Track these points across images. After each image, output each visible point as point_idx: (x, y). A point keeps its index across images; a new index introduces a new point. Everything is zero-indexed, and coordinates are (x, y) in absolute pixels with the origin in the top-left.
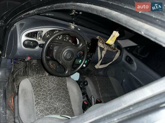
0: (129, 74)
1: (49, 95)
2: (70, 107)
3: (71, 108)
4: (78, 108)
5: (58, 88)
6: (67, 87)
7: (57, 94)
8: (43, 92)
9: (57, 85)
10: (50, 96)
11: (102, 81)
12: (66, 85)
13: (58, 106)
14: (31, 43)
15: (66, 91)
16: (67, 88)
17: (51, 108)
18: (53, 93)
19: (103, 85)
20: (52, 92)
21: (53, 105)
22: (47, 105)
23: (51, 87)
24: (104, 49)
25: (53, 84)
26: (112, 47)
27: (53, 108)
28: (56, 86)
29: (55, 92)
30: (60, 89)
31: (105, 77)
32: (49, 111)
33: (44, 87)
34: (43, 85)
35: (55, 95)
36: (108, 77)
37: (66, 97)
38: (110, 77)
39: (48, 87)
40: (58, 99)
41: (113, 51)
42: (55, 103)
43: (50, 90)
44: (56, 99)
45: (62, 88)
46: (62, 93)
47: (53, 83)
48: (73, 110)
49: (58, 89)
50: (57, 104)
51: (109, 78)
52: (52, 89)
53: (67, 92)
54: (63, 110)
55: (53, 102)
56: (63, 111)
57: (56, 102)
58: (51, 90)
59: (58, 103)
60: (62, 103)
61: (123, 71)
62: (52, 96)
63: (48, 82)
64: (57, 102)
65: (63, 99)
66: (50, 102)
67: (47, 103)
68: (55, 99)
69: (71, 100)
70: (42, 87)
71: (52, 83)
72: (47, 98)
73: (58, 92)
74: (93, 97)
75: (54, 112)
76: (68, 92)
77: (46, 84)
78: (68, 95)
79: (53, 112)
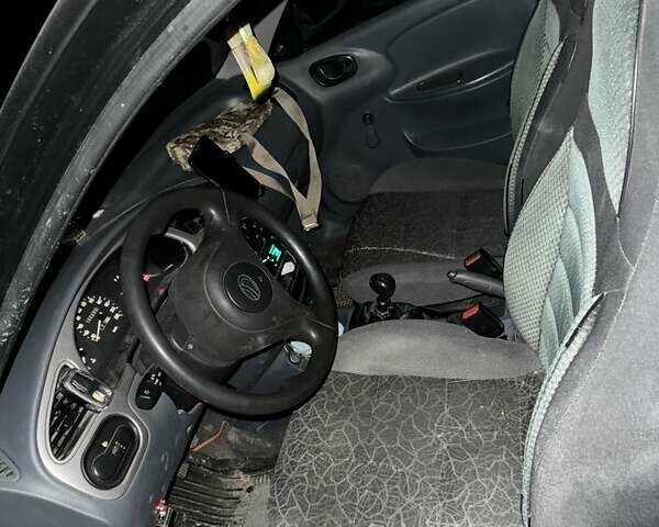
0: (391, 99)
1: (387, 461)
2: (465, 389)
3: (474, 384)
4: (484, 355)
5: (362, 416)
6: (367, 377)
7: (387, 428)
8: (362, 484)
9: (345, 417)
10: (389, 457)
11: (384, 225)
12: (355, 377)
13: (448, 437)
14: (105, 444)
15: (387, 386)
16: (372, 377)
17: (449, 470)
18: (377, 441)
19: (403, 229)
20: (372, 443)
21: (437, 453)
22: (432, 481)
23: (349, 443)
24: (244, 146)
25: (334, 432)
26: (246, 113)
27: (451, 460)
28: (347, 422)
29: (377, 431)
30: (368, 405)
31: (366, 210)
32: (461, 478)
33: (339, 475)
34: (326, 479)
35: (389, 437)
36: (370, 196)
37: (414, 391)
38: (375, 190)
39: (342, 457)
40: (415, 427)
41: (266, 115)
42: (430, 444)
43: (359, 453)
44: (413, 437)
45: (366, 399)
46: (392, 405)
47: (331, 429)
48: (483, 378)
49: (367, 416)
50: (440, 438)
51: (378, 195)
52: (361, 442)
53: (394, 381)
54: (470, 422)
55: (420, 453)
56: (475, 421)
57: (425, 440)
58: (360, 447)
59: (434, 432)
60: (435, 418)
61: (368, 119)
62: (391, 451)
63: (317, 451)
64: (425, 436)
65: (420, 408)
66: (421, 467)
67: (418, 482)
68: (411, 441)
69: (434, 376)
70: (336, 484)
71: (328, 435)
72: (396, 474)
73: (380, 420)
74: (457, 273)
75: (471, 459)
76: (392, 378)
77: (322, 465)
78: (406, 379)
79: (471, 463)
